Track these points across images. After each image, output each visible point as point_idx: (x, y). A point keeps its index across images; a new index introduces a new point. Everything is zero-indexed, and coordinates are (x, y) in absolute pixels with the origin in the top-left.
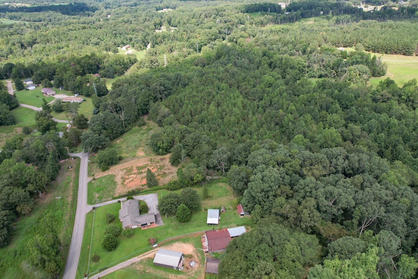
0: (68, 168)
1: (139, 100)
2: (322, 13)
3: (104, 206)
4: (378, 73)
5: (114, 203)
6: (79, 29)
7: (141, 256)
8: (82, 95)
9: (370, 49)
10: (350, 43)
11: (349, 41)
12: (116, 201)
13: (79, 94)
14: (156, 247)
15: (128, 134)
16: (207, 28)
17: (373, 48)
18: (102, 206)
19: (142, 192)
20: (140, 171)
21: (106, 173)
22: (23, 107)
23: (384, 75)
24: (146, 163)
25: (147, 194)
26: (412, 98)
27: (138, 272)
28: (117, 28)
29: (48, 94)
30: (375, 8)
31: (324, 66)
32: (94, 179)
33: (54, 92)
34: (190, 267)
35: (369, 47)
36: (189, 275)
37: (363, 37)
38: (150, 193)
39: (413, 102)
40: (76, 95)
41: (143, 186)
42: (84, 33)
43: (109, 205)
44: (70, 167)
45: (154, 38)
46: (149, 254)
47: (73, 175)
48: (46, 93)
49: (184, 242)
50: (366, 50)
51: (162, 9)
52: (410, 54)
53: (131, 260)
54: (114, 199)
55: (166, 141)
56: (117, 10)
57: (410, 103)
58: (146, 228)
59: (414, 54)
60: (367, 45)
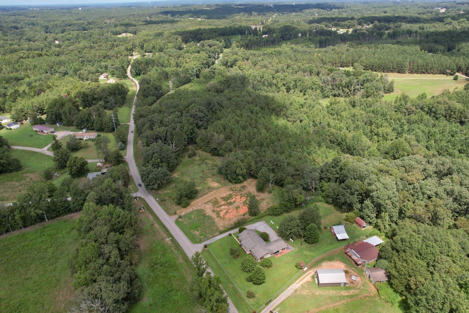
0: (140, 209)
1: (186, 128)
2: (300, 35)
3: (215, 242)
4: (388, 90)
5: (225, 238)
6: (34, 57)
7: (297, 281)
8: (93, 130)
9: (368, 68)
10: (347, 63)
11: (346, 61)
12: (226, 234)
13: (88, 129)
14: (307, 271)
15: (180, 166)
16: (195, 52)
17: (371, 67)
18: (213, 243)
19: (248, 222)
20: (228, 201)
21: (189, 210)
22: (17, 150)
23: (393, 92)
24: (229, 193)
25: (254, 223)
26: (433, 109)
27: (308, 297)
28: (83, 54)
29: (46, 132)
30: (347, 31)
31: (336, 86)
32: (180, 217)
33: (52, 130)
34: (354, 281)
35: (367, 67)
36: (359, 289)
37: (358, 57)
38: (257, 221)
39: (435, 113)
40: (84, 130)
41: (243, 216)
42: (43, 60)
43: (221, 240)
44: (142, 208)
45: (137, 65)
46: (304, 278)
47: (151, 217)
48: (42, 131)
49: (331, 261)
50: (364, 69)
51: (120, 34)
52: (403, 72)
53: (291, 287)
54: (221, 233)
55: (244, 167)
56: (65, 35)
57: (433, 114)
58: (279, 255)
59: (407, 72)
60: (364, 64)
